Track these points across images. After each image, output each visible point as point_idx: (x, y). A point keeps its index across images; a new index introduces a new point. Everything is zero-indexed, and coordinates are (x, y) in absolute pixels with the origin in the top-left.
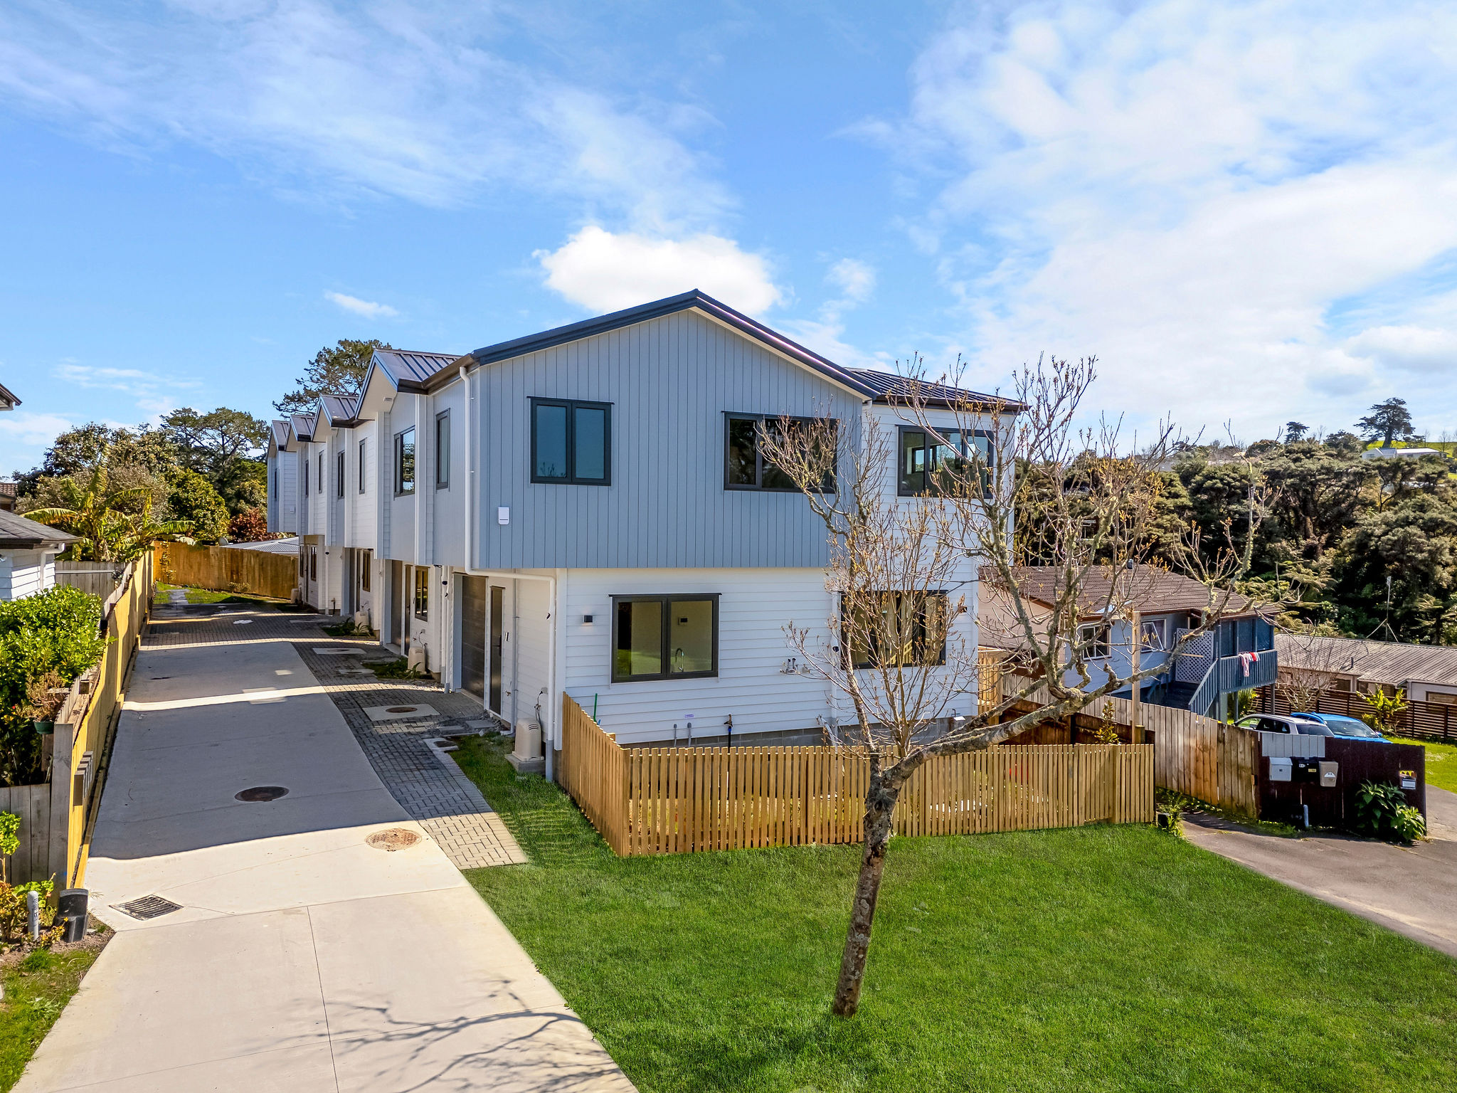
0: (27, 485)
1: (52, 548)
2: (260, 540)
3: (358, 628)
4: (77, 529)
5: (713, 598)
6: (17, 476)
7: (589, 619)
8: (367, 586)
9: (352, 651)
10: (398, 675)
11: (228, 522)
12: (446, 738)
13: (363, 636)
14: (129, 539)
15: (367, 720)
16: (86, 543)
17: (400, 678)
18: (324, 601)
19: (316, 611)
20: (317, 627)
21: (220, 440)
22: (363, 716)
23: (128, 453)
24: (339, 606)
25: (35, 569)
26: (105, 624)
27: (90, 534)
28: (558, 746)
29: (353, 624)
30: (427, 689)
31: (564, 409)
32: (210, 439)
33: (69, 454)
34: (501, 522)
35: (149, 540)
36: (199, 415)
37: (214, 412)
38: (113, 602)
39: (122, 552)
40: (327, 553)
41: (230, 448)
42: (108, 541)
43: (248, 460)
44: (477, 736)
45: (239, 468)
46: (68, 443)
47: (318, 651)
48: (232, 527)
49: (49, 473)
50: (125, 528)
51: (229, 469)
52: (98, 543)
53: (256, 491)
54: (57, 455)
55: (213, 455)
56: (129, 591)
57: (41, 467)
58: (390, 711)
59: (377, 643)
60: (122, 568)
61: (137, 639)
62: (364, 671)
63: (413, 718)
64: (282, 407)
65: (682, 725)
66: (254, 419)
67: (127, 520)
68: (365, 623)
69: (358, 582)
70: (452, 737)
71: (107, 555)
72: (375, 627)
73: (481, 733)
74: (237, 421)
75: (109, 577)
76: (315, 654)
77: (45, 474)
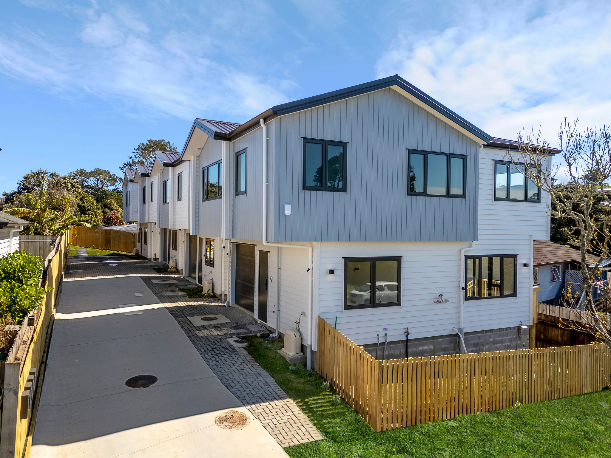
0: (9, 198)
1: (17, 228)
2: (117, 225)
3: (171, 269)
4: (32, 219)
5: (398, 259)
6: (4, 194)
7: (332, 272)
8: (175, 248)
9: (171, 281)
10: (199, 296)
11: (102, 217)
12: (239, 338)
13: (174, 272)
14: (58, 224)
15: (192, 326)
16: (37, 226)
17: (200, 297)
18: (151, 254)
19: (147, 259)
20: (149, 268)
21: (96, 183)
22: (189, 323)
23: (57, 183)
24: (158, 256)
25: (7, 240)
26: (46, 272)
27: (39, 221)
28: (315, 348)
29: (168, 266)
30: (216, 304)
31: (321, 145)
32: (92, 182)
33: (29, 184)
34: (286, 214)
35: (68, 224)
36: (87, 172)
37: (94, 170)
38: (50, 258)
39: (55, 230)
40: (153, 231)
41: (100, 186)
42: (48, 225)
43: (108, 191)
44: (256, 336)
45: (105, 194)
46: (29, 178)
47: (154, 281)
48: (104, 219)
49: (20, 192)
50: (56, 219)
51: (100, 195)
52: (43, 226)
53: (112, 204)
54: (24, 184)
55: (93, 189)
56: (59, 252)
57: (16, 190)
58: (203, 319)
59: (182, 276)
60: (55, 239)
61: (62, 275)
62: (181, 293)
63: (217, 324)
64: (123, 169)
65: (382, 334)
66: (111, 173)
67: (57, 215)
68: (174, 266)
69: (169, 246)
70: (243, 337)
71: (47, 232)
72: (180, 268)
73: (258, 335)
74: (104, 174)
75: (48, 244)
76: (153, 283)
77: (18, 193)
